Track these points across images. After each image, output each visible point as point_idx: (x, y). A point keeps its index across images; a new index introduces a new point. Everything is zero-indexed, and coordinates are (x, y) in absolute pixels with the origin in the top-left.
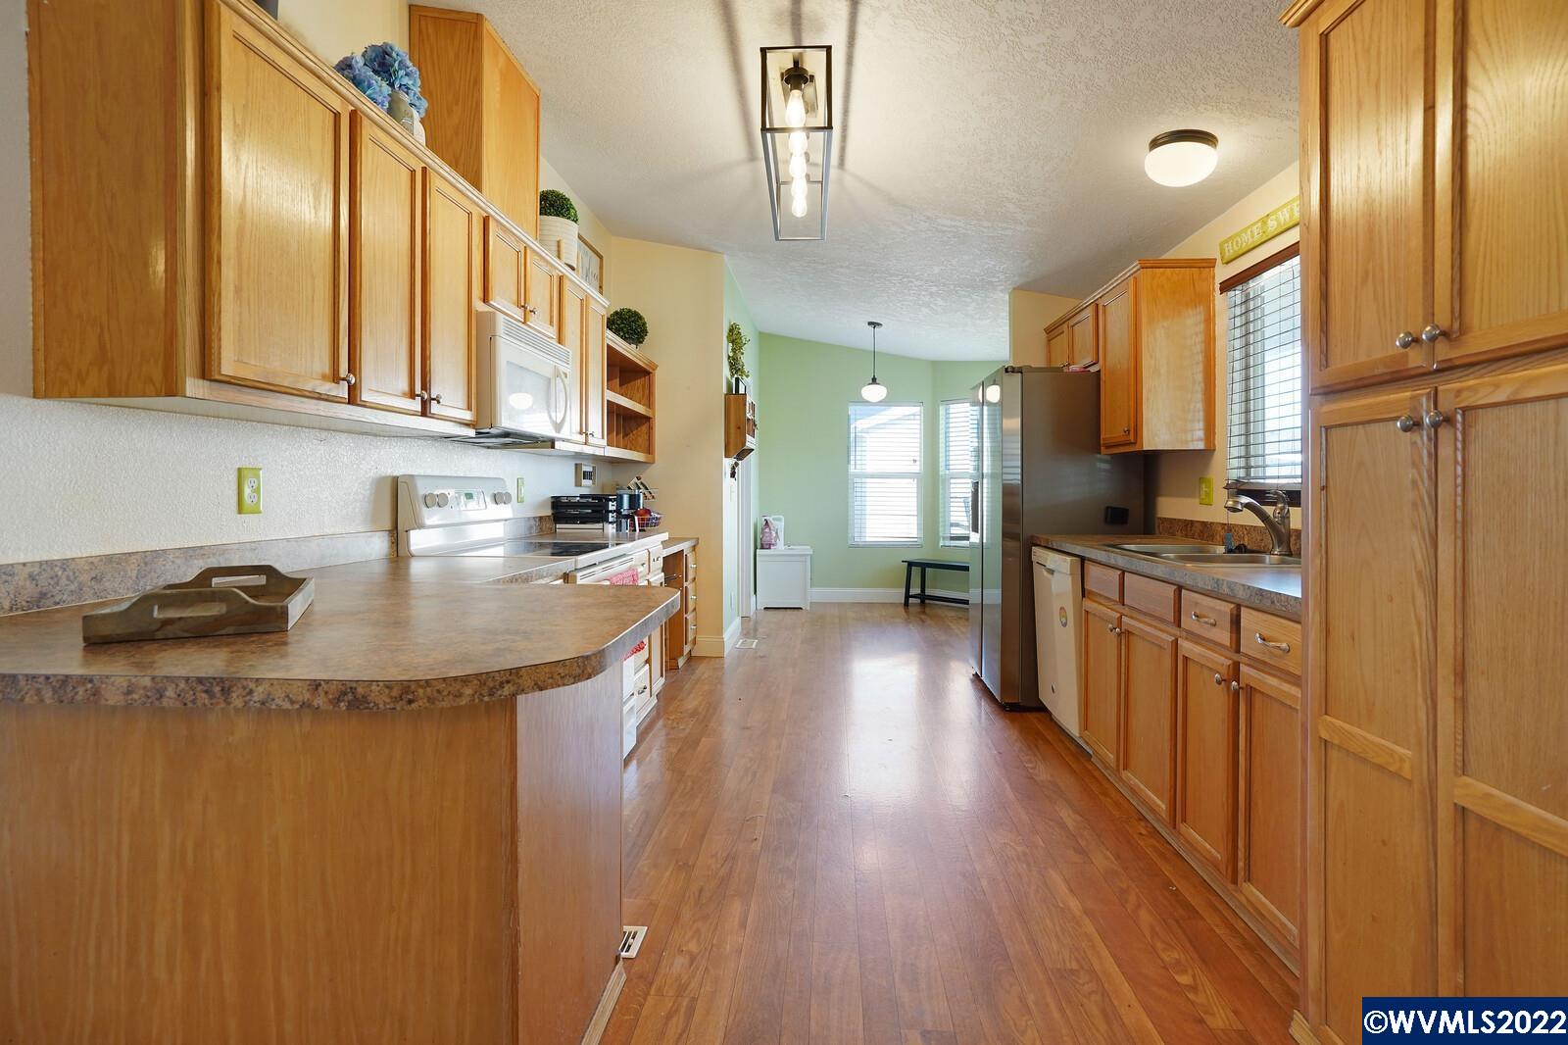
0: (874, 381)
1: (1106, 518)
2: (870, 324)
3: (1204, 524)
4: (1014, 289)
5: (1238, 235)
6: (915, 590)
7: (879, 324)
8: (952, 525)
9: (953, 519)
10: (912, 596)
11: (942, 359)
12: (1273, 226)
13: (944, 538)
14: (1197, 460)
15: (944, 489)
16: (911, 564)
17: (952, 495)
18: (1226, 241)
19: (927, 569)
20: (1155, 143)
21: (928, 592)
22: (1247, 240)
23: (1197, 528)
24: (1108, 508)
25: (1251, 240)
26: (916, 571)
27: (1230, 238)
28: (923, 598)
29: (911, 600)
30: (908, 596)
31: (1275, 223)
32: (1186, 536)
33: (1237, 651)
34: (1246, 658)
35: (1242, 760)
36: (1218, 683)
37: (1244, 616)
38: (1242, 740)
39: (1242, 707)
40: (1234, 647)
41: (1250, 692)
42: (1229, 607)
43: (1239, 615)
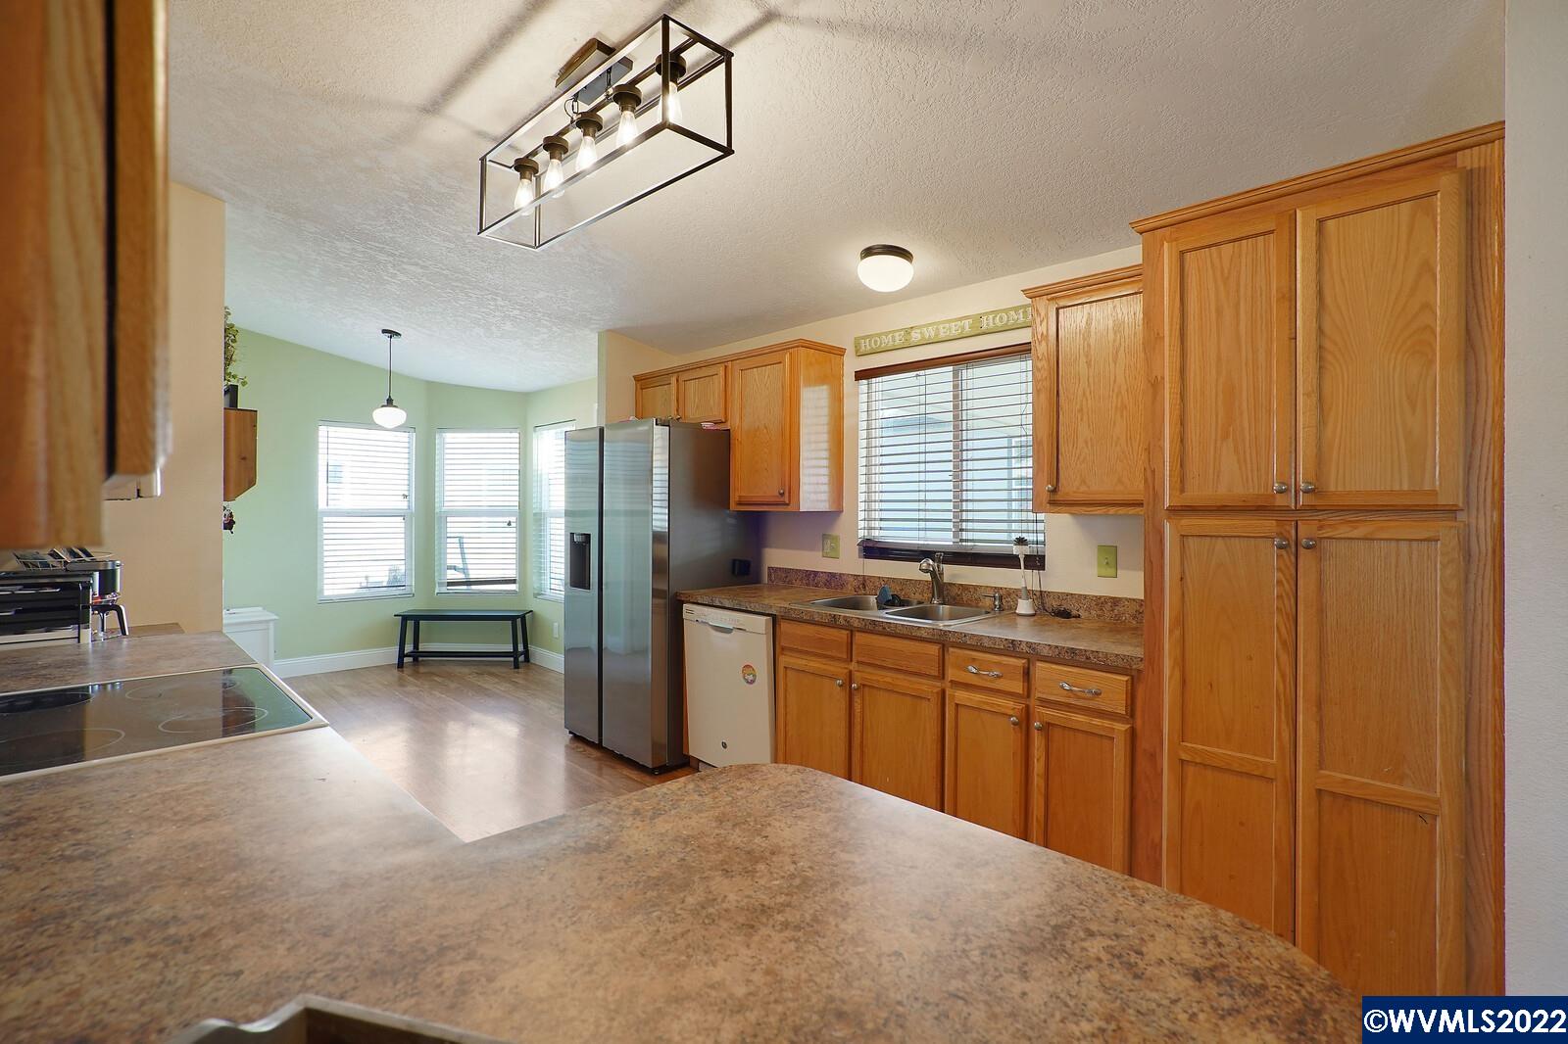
0: (390, 402)
1: (733, 572)
2: (384, 331)
3: (832, 575)
4: (608, 331)
5: (879, 335)
6: (409, 648)
7: (398, 334)
8: (450, 568)
9: (450, 562)
10: (408, 656)
11: (443, 381)
12: (916, 336)
13: (441, 584)
14: (824, 522)
15: (440, 528)
16: (405, 618)
17: (448, 535)
18: (864, 338)
19: (421, 622)
20: (869, 252)
21: (422, 647)
22: (887, 341)
23: (822, 579)
24: (734, 561)
25: (891, 343)
26: (410, 624)
27: (868, 336)
28: (416, 655)
29: (406, 660)
30: (402, 655)
31: (919, 336)
32: (807, 585)
33: (1028, 696)
34: (1046, 703)
35: (1037, 781)
36: (1014, 724)
37: (1041, 669)
38: (1038, 767)
39: (1038, 741)
40: (1026, 693)
41: (1047, 728)
42: (1021, 662)
43: (1029, 668)
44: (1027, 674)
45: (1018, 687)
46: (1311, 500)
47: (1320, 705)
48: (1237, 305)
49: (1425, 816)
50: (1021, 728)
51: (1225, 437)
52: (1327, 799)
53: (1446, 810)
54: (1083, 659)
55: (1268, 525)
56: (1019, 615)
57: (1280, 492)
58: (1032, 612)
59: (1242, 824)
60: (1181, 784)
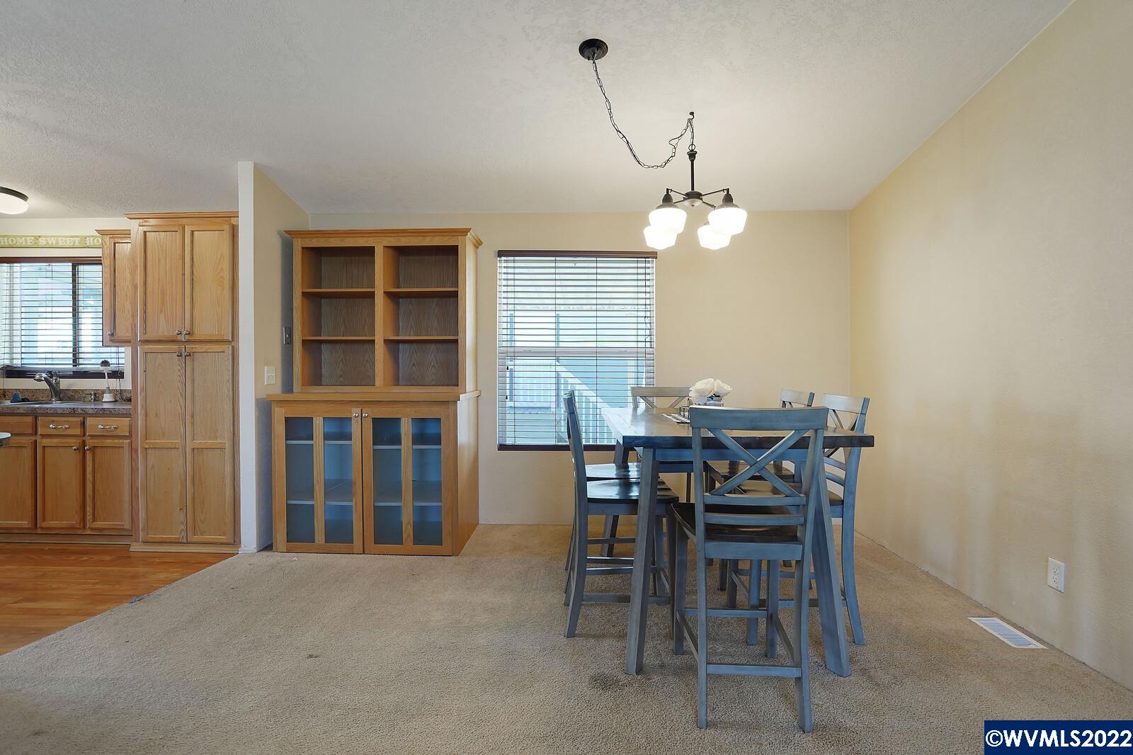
33: (84, 435)
34: (92, 436)
35: (89, 476)
36: (75, 450)
37: (89, 421)
38: (89, 469)
39: (89, 456)
40: (82, 434)
41: (93, 449)
42: (80, 419)
43: (84, 422)
44: (83, 424)
45: (78, 431)
46: (188, 337)
47: (193, 416)
48: (166, 258)
49: (222, 449)
50: (79, 451)
51: (161, 311)
52: (196, 451)
53: (227, 446)
54: (108, 412)
55: (175, 347)
56: (104, 402)
57: (178, 334)
58: (113, 400)
59: (169, 469)
60: (146, 458)
